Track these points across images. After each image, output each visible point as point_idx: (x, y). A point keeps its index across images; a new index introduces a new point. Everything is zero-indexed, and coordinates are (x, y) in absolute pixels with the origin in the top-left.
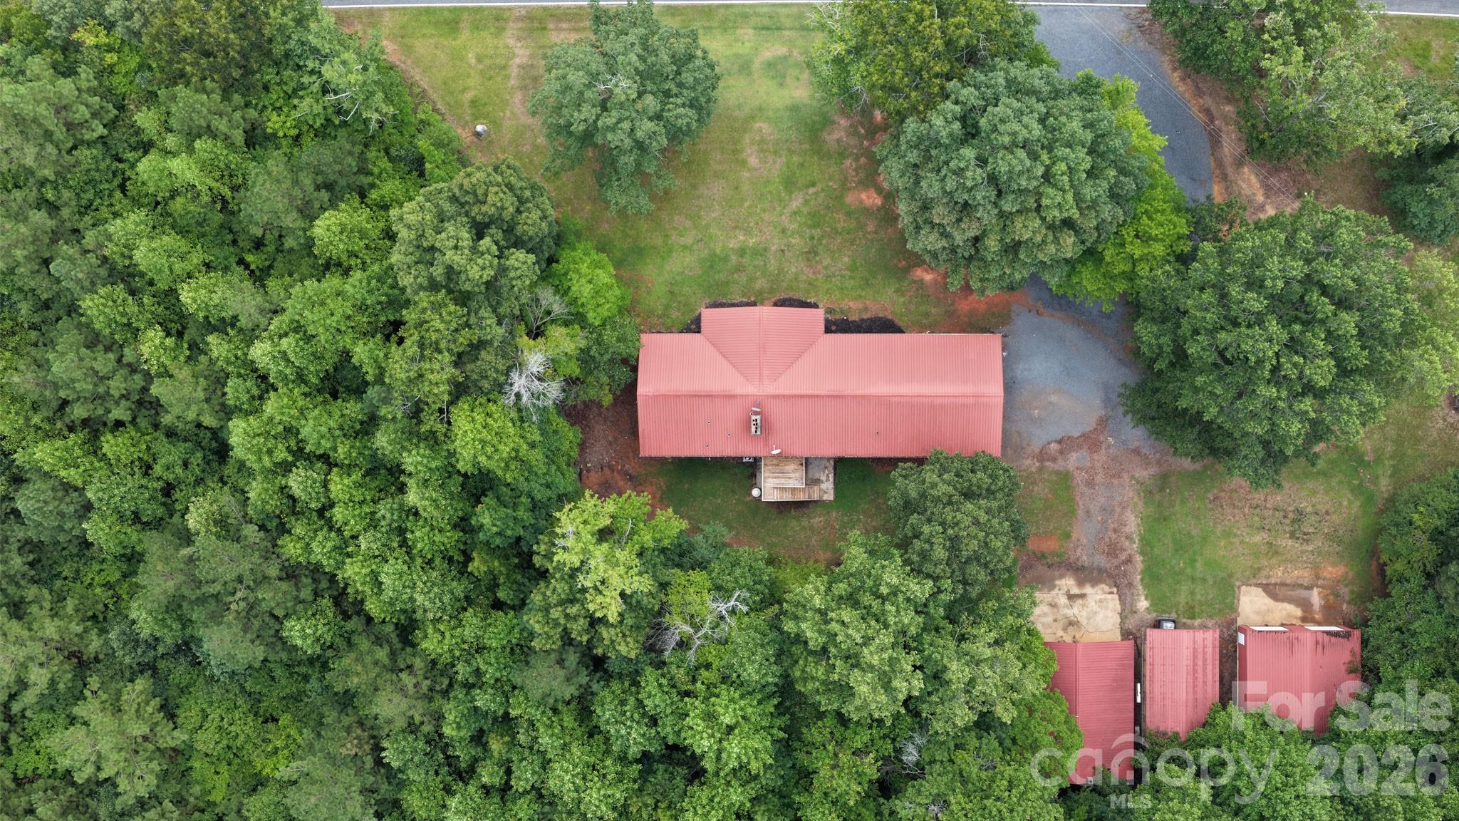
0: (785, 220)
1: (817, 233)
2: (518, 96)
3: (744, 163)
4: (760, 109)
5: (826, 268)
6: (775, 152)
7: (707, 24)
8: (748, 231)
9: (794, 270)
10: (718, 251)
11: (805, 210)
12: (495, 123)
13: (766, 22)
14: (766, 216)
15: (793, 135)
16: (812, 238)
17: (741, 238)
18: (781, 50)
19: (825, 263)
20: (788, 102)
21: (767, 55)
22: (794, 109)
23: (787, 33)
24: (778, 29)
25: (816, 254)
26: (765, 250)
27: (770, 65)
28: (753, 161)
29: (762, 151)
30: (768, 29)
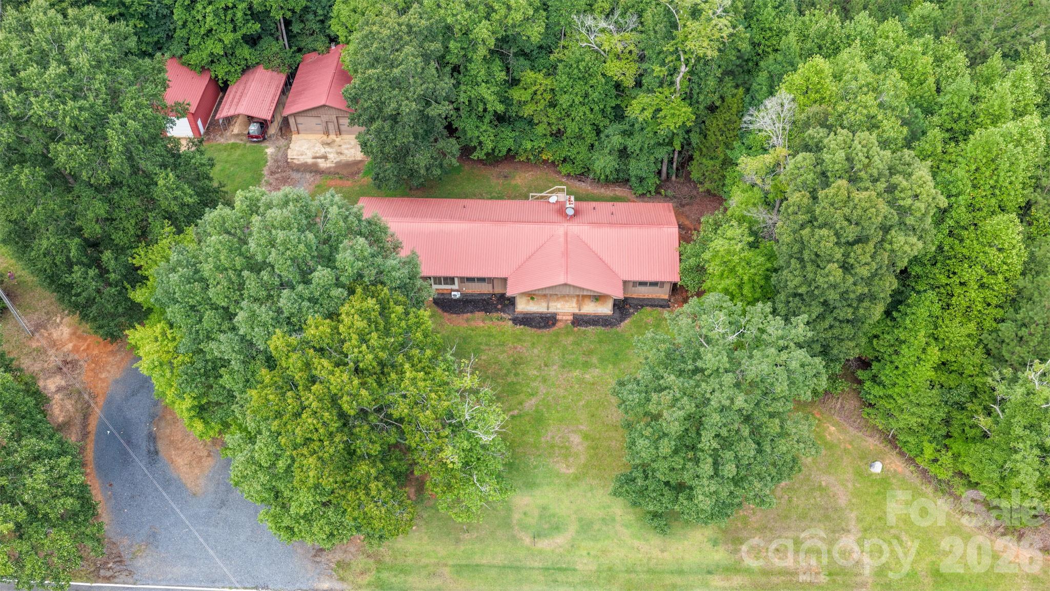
0: (543, 389)
1: (511, 378)
2: (842, 502)
3: (586, 437)
4: (568, 485)
5: (504, 352)
6: (552, 447)
7: (633, 576)
8: (581, 381)
9: (536, 351)
10: (610, 366)
11: (522, 396)
12: (862, 475)
13: (560, 577)
14: (562, 392)
15: (533, 461)
16: (516, 375)
17: (587, 376)
18: (543, 544)
19: (505, 355)
20: (537, 492)
21: (560, 540)
22: (530, 485)
23: (536, 565)
24: (548, 569)
25: (513, 363)
26: (563, 367)
27: (557, 528)
28: (576, 439)
29: (567, 449)
30: (560, 569)
